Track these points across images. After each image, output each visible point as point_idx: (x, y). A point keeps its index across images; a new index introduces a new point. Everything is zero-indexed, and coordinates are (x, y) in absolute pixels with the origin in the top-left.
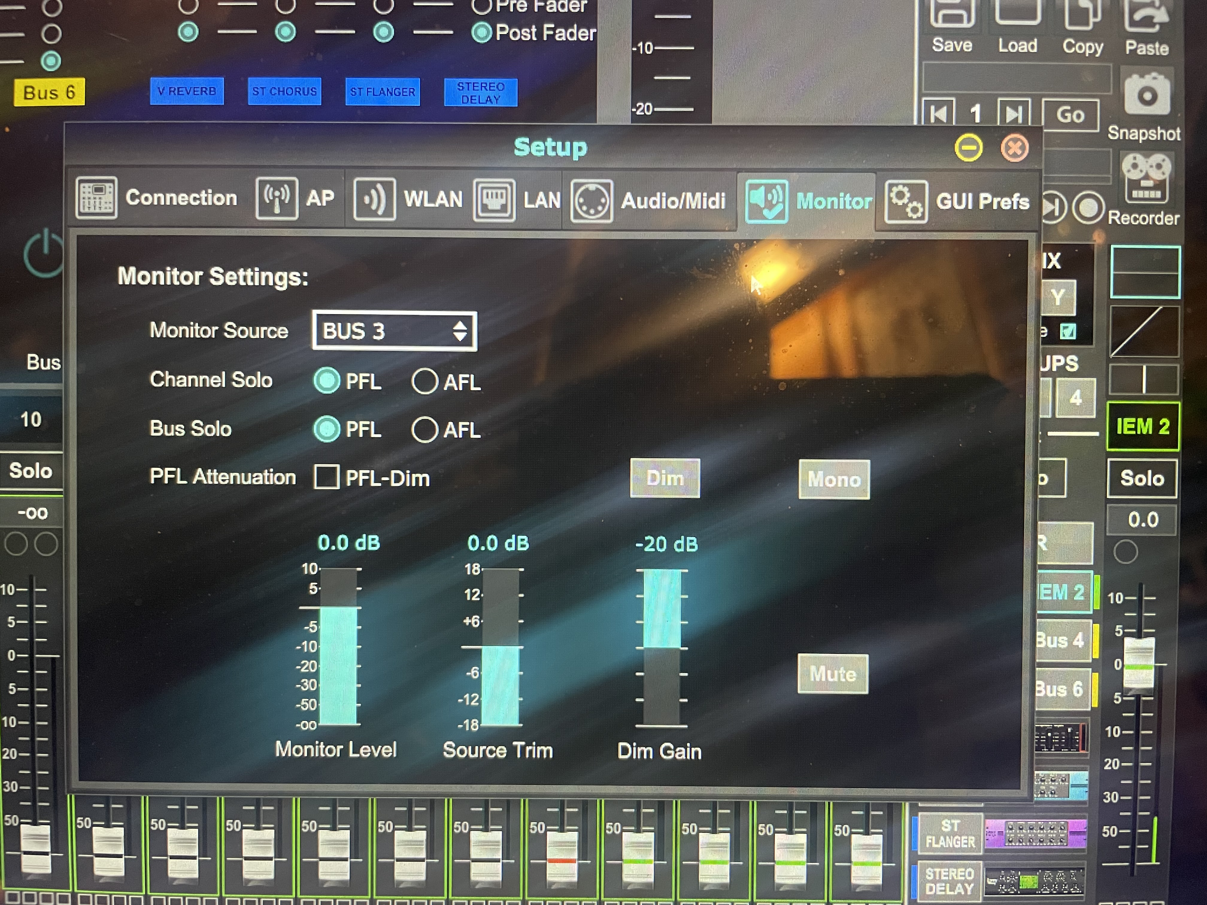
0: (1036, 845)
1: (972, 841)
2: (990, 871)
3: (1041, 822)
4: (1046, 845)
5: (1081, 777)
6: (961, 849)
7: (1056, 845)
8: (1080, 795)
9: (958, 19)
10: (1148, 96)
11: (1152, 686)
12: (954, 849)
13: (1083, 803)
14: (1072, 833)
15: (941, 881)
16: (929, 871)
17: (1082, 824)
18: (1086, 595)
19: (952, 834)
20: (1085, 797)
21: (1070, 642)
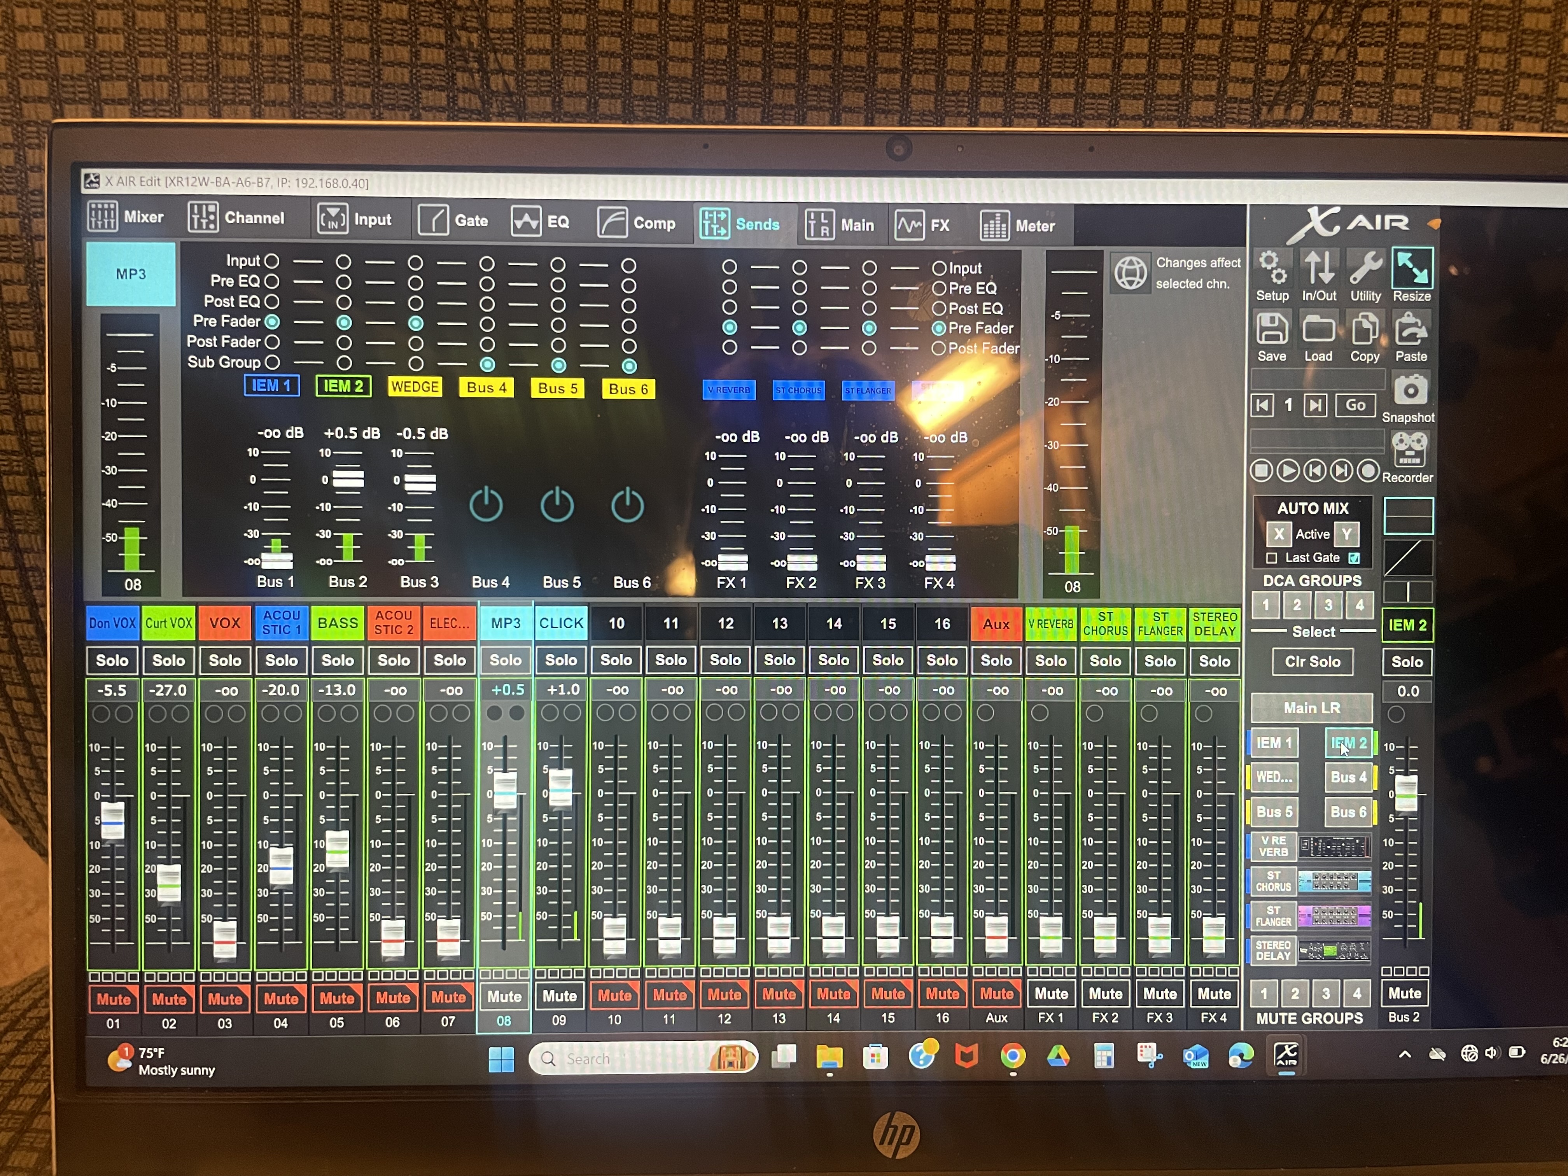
0: (1335, 924)
1: (1289, 921)
2: (1303, 943)
3: (1338, 907)
4: (1342, 924)
5: (1366, 875)
6: (1281, 927)
7: (1350, 924)
8: (1366, 888)
9: (1277, 338)
10: (1411, 391)
11: (1416, 809)
12: (1276, 927)
13: (1368, 893)
14: (1361, 915)
15: (1267, 950)
16: (1259, 943)
17: (1367, 909)
18: (1368, 744)
19: (1274, 916)
20: (1369, 890)
21: (1357, 778)
